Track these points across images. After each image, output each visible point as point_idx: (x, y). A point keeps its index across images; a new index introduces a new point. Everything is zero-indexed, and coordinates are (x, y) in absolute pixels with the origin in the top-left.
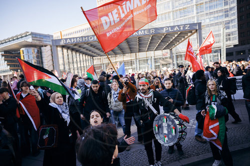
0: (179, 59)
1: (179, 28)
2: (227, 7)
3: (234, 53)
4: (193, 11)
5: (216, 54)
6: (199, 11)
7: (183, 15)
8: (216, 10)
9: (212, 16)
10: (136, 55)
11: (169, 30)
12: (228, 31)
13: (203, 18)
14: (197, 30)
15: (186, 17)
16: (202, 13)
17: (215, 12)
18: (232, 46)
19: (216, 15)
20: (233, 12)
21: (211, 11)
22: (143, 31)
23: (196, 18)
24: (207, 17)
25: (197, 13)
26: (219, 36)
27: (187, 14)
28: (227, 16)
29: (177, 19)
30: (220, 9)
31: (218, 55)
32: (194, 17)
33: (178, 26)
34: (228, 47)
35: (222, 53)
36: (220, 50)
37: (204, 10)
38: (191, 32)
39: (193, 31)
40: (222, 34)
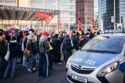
0: (46, 27)
1: (49, 11)
2: (72, 4)
3: (74, 28)
4: (56, 2)
5: (66, 27)
6: (59, 3)
7: (50, 3)
8: (67, 4)
9: (65, 7)
10: (18, 21)
11: (43, 11)
12: (72, 16)
13: (60, 7)
14: (58, 14)
15: (52, 4)
16: (60, 4)
17: (66, 5)
18: (73, 24)
19: (67, 7)
20: (74, 7)
21: (64, 5)
22: (28, 9)
23: (57, 6)
24: (63, 7)
25: (58, 4)
26: (67, 18)
27: (53, 3)
28: (71, 9)
29: (47, 4)
30: (68, 4)
31: (66, 28)
32: (56, 5)
33: (49, 10)
34: (71, 24)
35: (68, 27)
36: (68, 25)
37: (61, 3)
38: (55, 14)
39: (56, 14)
40: (69, 17)
